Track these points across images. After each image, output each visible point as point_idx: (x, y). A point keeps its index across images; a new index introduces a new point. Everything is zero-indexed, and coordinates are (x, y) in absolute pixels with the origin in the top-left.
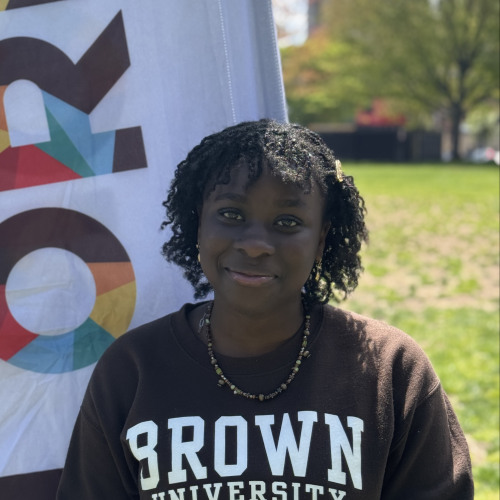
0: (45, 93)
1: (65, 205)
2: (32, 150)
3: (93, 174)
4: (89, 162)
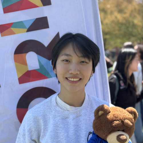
0: (38, 55)
1: (44, 86)
2: (34, 71)
3: (51, 77)
4: (50, 74)
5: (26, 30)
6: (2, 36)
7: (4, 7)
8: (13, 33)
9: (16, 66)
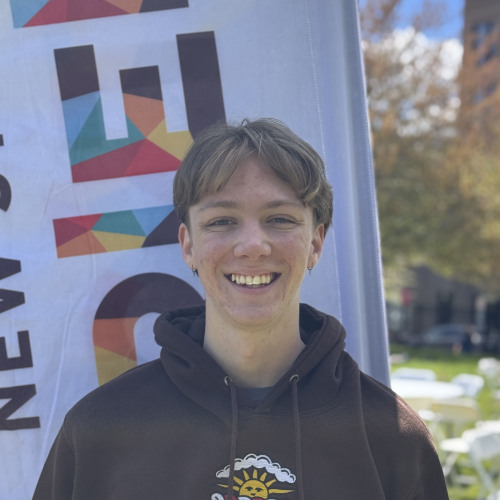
5: (142, 239)
6: (60, 255)
7: (76, 162)
8: (98, 248)
9: (99, 359)
